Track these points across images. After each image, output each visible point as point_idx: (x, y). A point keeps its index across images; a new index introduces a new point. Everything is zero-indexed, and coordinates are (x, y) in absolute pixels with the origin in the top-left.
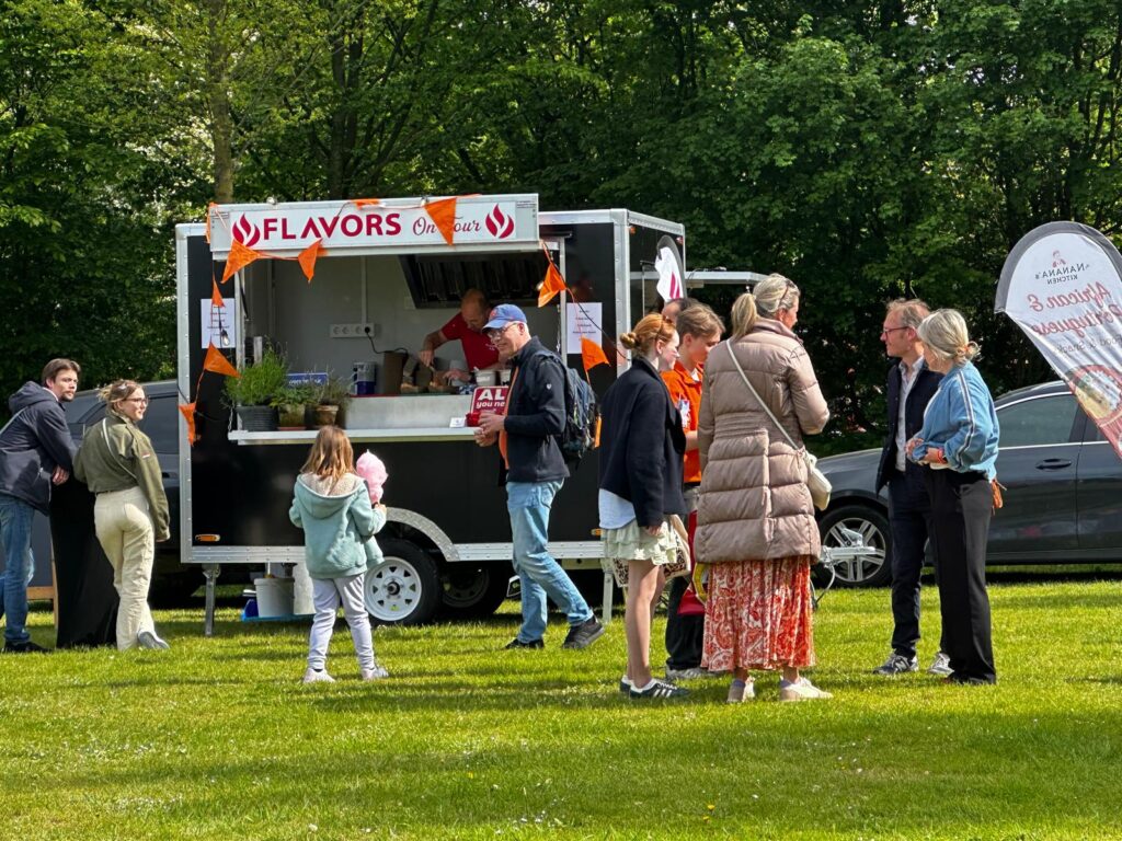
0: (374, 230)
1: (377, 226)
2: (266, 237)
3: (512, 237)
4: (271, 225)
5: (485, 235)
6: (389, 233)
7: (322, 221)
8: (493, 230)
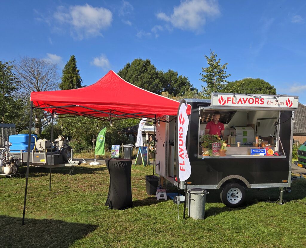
1: (258, 101)
3: (292, 107)
4: (229, 99)
5: (285, 106)
6: (261, 104)
7: (243, 99)
8: (287, 104)
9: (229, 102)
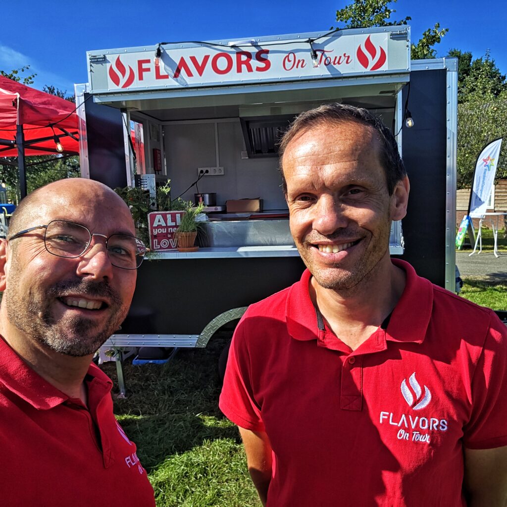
0: (244, 67)
1: (247, 63)
2: (141, 78)
3: (384, 68)
4: (145, 66)
5: (356, 68)
6: (258, 69)
7: (193, 59)
8: (364, 61)
9: (144, 74)
